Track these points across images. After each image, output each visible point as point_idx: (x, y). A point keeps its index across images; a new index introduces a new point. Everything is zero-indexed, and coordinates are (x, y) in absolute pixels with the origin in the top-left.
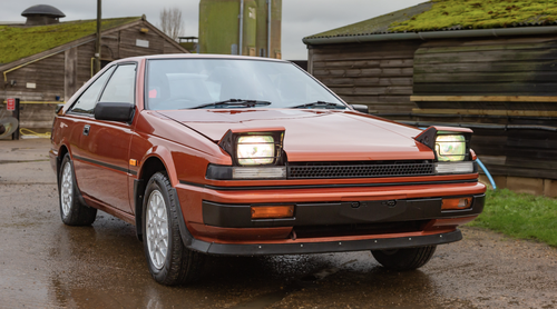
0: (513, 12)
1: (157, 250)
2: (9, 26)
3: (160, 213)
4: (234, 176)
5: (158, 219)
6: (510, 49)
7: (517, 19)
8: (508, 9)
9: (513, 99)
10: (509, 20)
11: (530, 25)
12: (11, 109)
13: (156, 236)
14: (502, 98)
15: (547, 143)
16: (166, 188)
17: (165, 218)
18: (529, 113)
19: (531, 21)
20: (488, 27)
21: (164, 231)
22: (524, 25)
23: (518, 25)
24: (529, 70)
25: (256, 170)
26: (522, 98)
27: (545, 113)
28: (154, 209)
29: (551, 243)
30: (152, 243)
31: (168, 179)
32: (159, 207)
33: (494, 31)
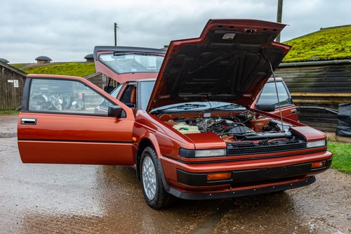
0: (302, 55)
1: (149, 189)
2: (79, 63)
3: (150, 170)
4: (196, 156)
5: (150, 173)
6: (303, 72)
7: (305, 58)
8: (299, 53)
9: (304, 95)
10: (301, 59)
11: (312, 61)
12: (81, 98)
13: (149, 182)
14: (299, 94)
15: (319, 115)
16: (155, 157)
17: (154, 173)
18: (310, 101)
19: (312, 59)
20: (292, 62)
21: (154, 180)
22: (309, 61)
23: (306, 61)
24: (312, 81)
25: (209, 151)
26: (308, 94)
27: (319, 101)
28: (147, 166)
29: (339, 169)
30: (146, 185)
31: (155, 151)
32: (150, 166)
33: (295, 64)
